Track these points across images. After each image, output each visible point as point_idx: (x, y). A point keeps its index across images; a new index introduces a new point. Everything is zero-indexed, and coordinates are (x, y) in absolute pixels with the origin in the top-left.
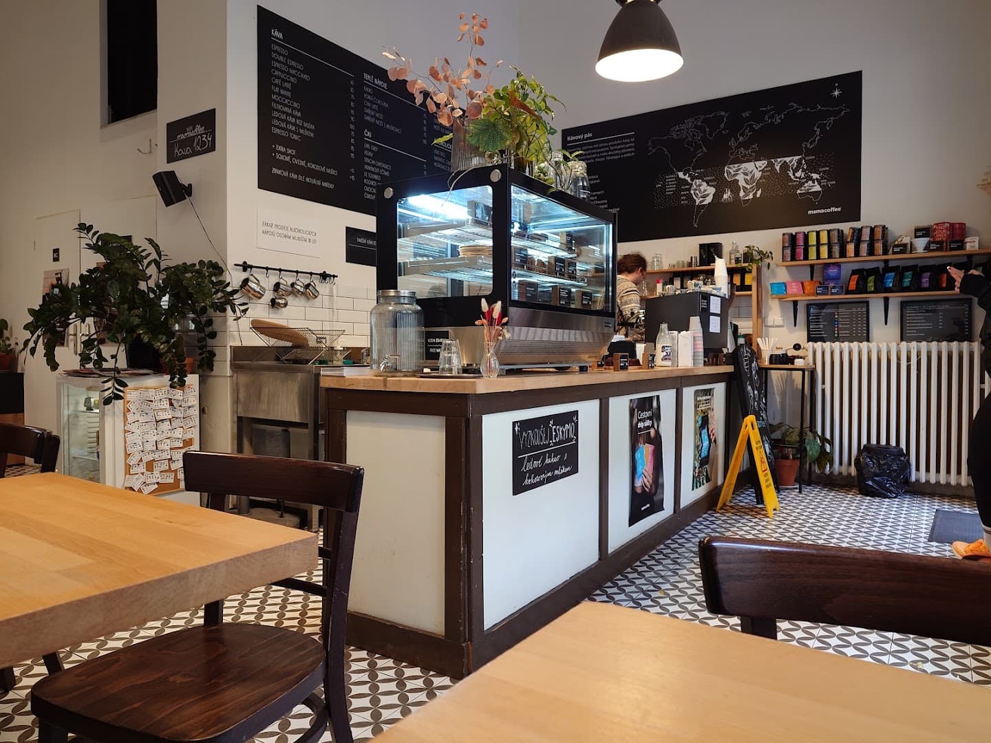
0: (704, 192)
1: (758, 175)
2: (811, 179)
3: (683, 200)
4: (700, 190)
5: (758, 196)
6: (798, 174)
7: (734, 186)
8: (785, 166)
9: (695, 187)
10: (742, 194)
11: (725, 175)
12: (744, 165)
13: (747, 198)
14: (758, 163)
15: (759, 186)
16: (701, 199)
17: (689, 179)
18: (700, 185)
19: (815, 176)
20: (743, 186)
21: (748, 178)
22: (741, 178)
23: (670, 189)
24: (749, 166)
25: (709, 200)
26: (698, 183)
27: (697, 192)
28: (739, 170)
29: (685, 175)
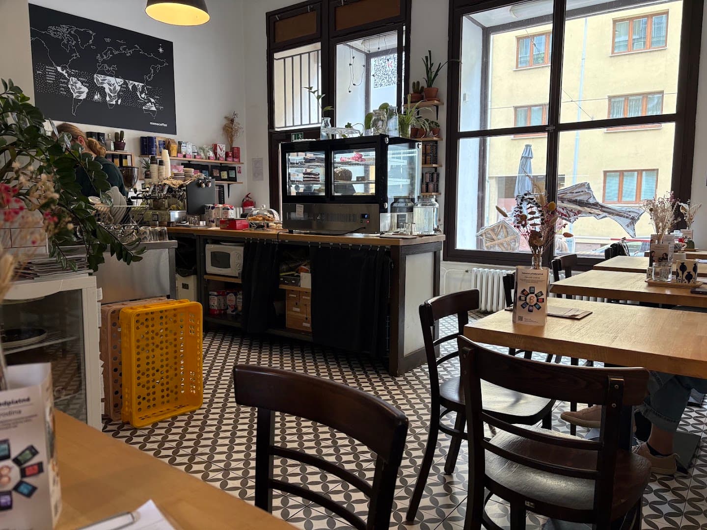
0: (79, 90)
1: (118, 88)
2: (150, 101)
3: (62, 91)
4: (76, 86)
5: (119, 103)
6: (143, 96)
7: (102, 91)
8: (134, 87)
9: (71, 83)
10: (108, 99)
11: (95, 80)
12: (108, 78)
13: (111, 103)
14: (118, 80)
15: (119, 96)
16: (77, 94)
17: (66, 75)
18: (76, 83)
19: (153, 100)
20: (109, 94)
21: (112, 88)
22: (106, 86)
23: (50, 79)
24: (112, 80)
25: (83, 96)
26: (74, 81)
27: (74, 87)
28: (105, 80)
29: (63, 71)
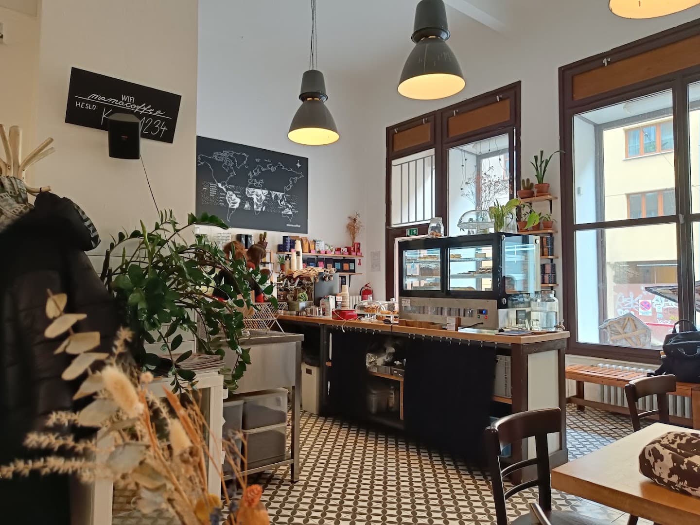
0: (234, 200)
1: (264, 198)
2: (288, 207)
3: (220, 202)
4: (231, 198)
5: (264, 210)
6: (282, 203)
7: (251, 200)
8: (276, 196)
9: (228, 196)
10: (255, 207)
11: (246, 193)
12: (256, 190)
13: (258, 210)
14: (264, 191)
15: (264, 204)
16: (232, 204)
17: (225, 189)
18: (231, 195)
19: (290, 206)
20: (256, 203)
21: (259, 198)
22: (254, 197)
23: (213, 193)
24: (259, 191)
25: (237, 206)
26: (230, 194)
28: (254, 192)
29: (222, 186)
